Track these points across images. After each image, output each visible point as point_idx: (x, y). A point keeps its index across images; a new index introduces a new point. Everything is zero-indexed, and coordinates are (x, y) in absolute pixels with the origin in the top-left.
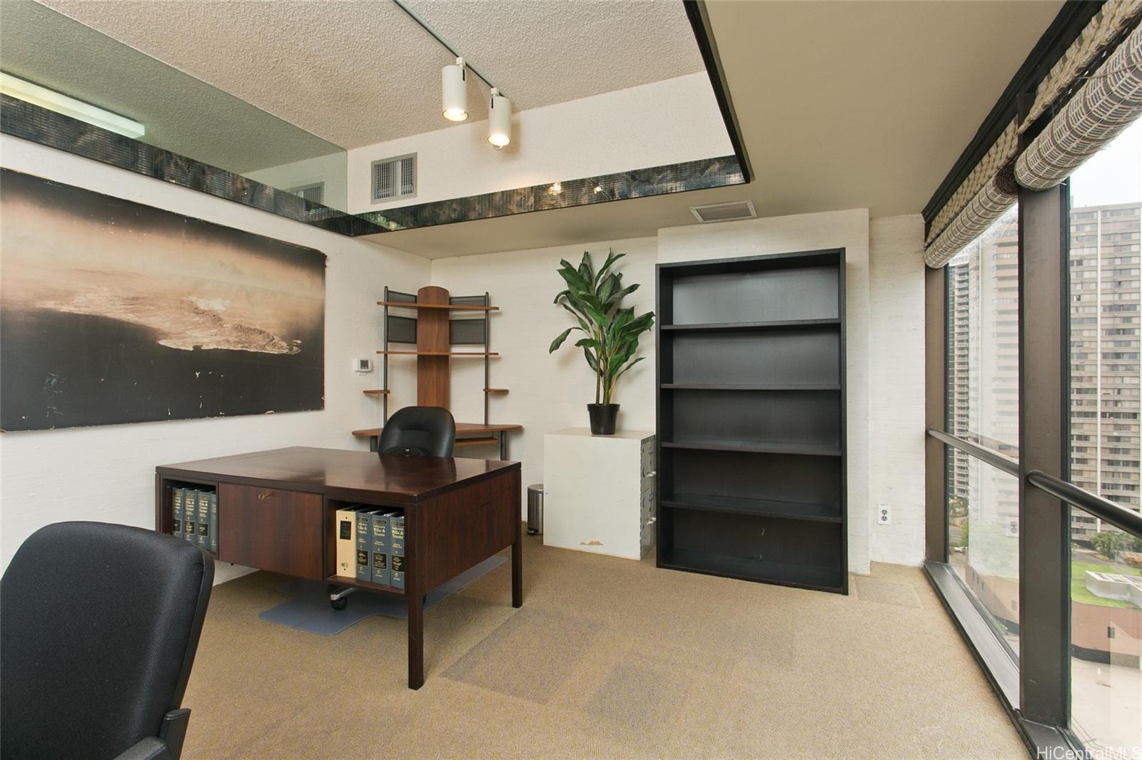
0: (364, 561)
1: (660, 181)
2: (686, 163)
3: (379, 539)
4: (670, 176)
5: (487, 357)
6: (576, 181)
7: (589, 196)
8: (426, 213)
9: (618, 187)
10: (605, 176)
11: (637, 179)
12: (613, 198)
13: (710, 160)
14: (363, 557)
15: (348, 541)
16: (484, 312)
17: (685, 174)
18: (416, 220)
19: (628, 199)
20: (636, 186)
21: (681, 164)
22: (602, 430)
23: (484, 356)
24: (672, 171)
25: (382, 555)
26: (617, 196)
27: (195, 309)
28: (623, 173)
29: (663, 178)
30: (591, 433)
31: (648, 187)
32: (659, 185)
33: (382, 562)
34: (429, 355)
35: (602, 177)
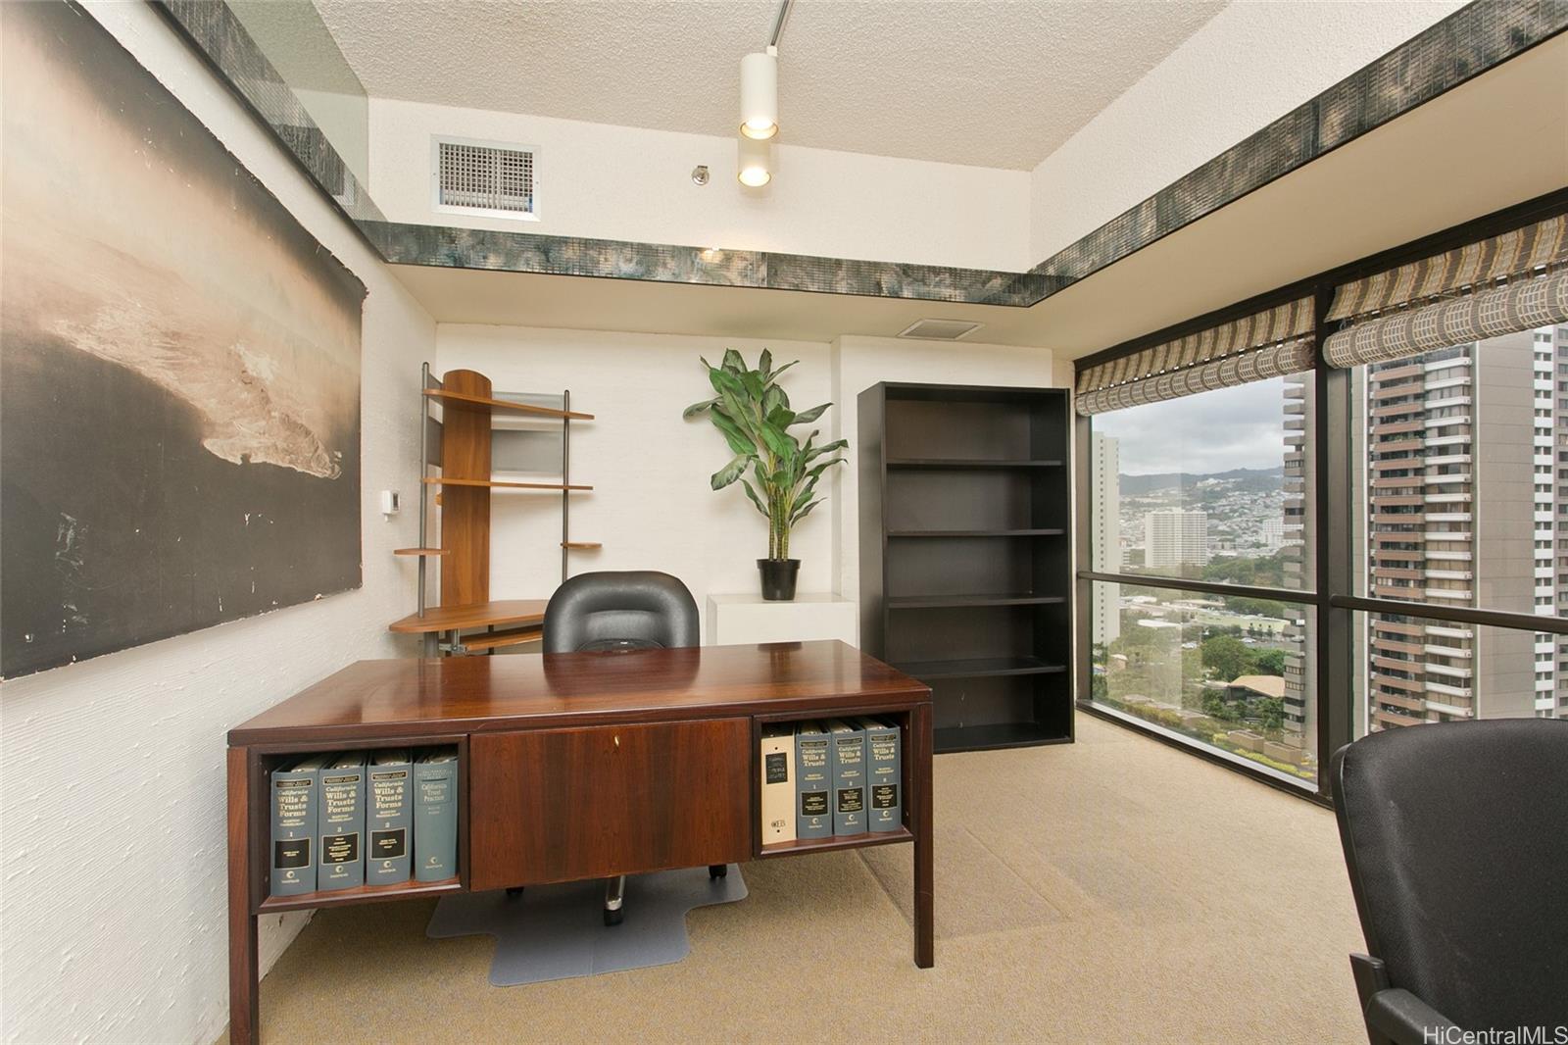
0: (821, 807)
1: (938, 284)
2: (966, 270)
3: (850, 767)
4: (948, 282)
5: (566, 492)
6: (830, 259)
7: (848, 284)
8: (569, 253)
9: (887, 281)
10: (869, 263)
11: (909, 276)
12: (880, 292)
13: (992, 272)
14: (809, 803)
15: (784, 783)
16: (562, 422)
17: (966, 283)
18: (548, 261)
19: (899, 297)
20: (909, 284)
21: (961, 270)
22: (778, 593)
23: (561, 491)
24: (951, 275)
25: (855, 790)
26: (885, 292)
27: (244, 372)
28: (892, 264)
29: (941, 281)
30: (761, 598)
31: (923, 289)
32: (937, 289)
33: (856, 801)
34: (460, 486)
35: (865, 262)
